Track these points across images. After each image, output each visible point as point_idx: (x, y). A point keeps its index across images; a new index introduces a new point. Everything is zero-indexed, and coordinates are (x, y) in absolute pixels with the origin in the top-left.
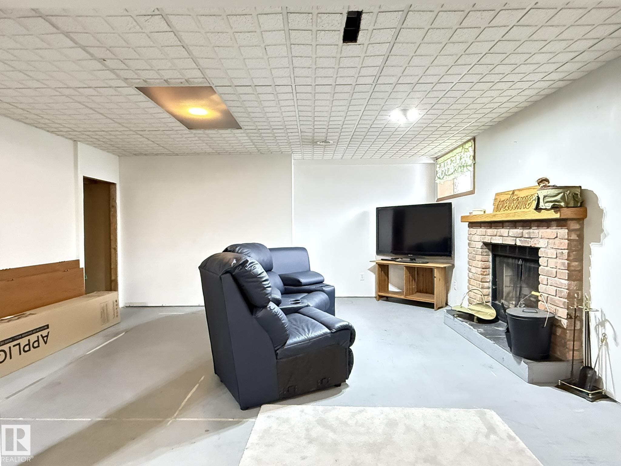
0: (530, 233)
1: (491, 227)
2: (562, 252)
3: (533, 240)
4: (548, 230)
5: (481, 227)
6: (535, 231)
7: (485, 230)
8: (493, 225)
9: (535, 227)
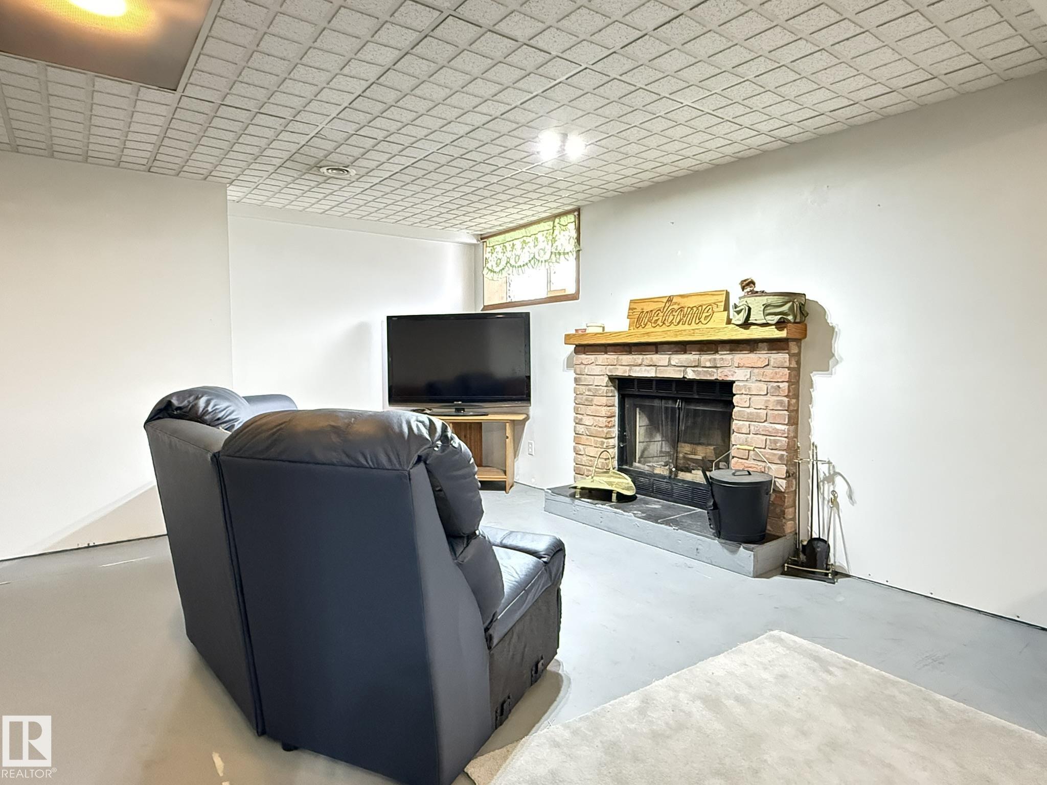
0: (715, 359)
1: (630, 353)
2: (779, 387)
3: (720, 370)
4: (752, 356)
5: (606, 353)
6: (724, 357)
7: (616, 357)
8: (633, 348)
9: (727, 351)
